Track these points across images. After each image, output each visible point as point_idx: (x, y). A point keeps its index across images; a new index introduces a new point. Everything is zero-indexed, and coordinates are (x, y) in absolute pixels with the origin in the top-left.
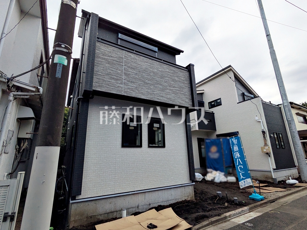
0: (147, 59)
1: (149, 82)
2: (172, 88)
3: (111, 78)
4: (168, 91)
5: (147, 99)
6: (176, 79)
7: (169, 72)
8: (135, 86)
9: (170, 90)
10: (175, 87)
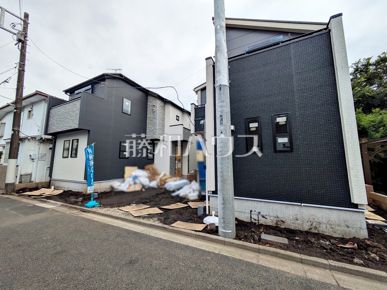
0: (64, 105)
1: (63, 120)
2: (72, 118)
3: (52, 125)
4: (70, 121)
5: (61, 131)
6: (75, 109)
7: (72, 107)
8: (58, 125)
9: (71, 120)
10: (73, 116)
